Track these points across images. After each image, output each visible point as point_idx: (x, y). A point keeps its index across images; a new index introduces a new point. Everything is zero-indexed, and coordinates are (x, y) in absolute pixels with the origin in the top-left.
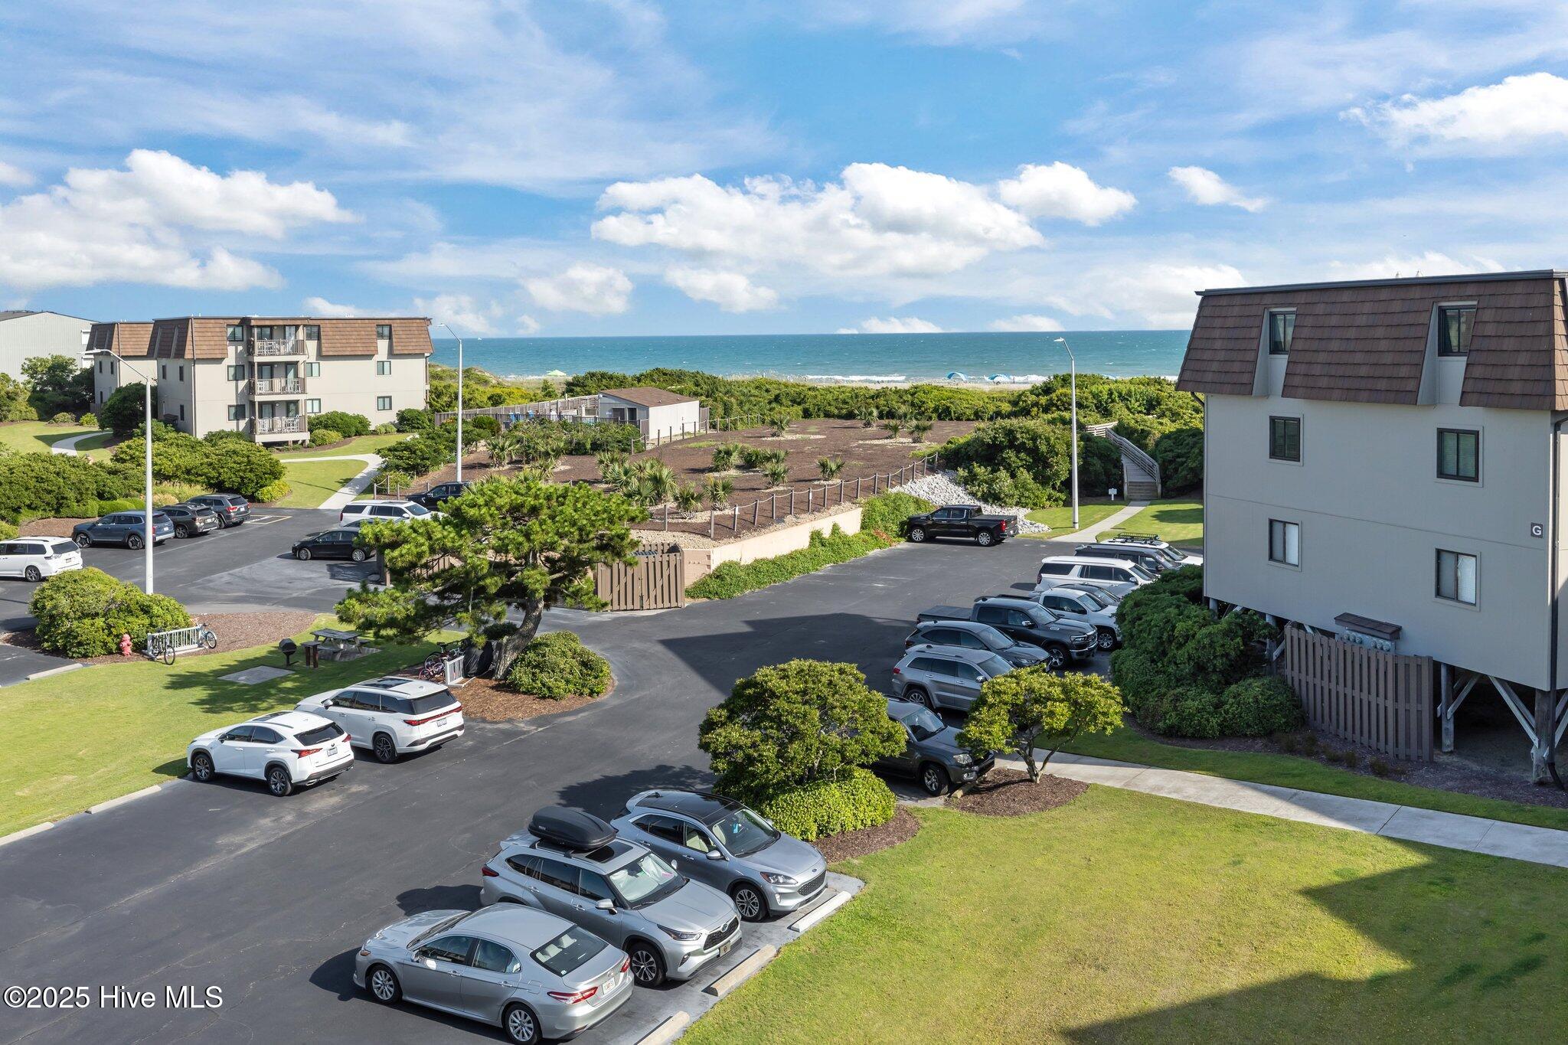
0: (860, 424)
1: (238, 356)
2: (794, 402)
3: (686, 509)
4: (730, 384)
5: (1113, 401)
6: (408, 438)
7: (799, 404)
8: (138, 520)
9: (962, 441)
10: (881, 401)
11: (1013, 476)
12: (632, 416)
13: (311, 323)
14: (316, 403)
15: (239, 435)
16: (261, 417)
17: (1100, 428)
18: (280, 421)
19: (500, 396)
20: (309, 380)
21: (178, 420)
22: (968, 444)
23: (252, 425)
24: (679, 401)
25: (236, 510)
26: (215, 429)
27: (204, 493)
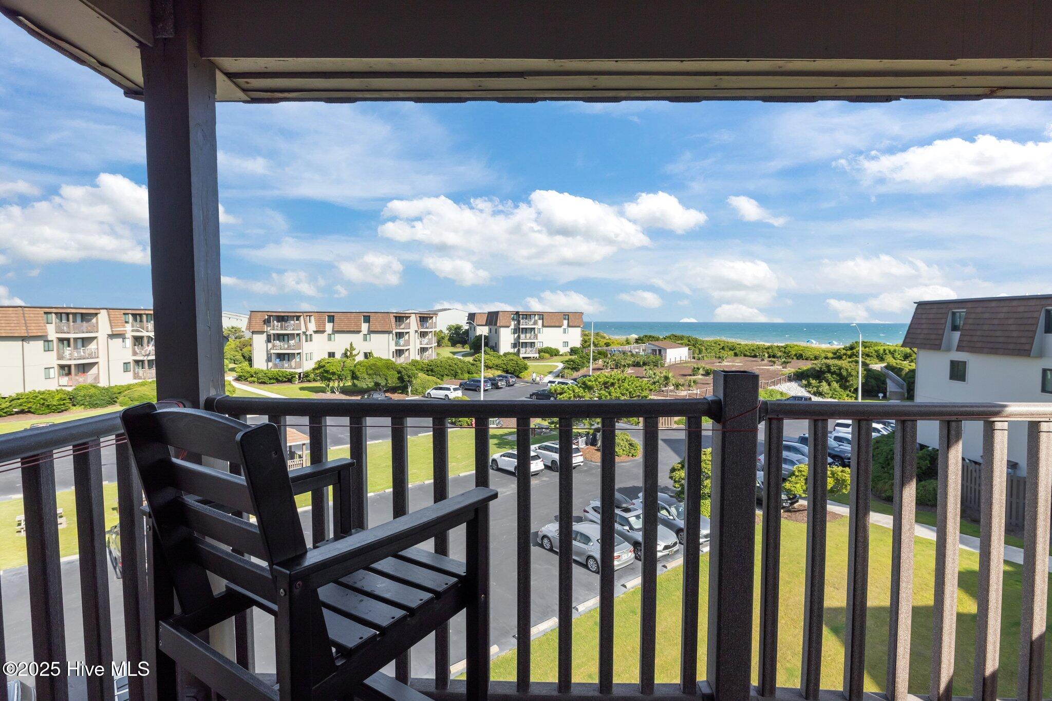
0: (759, 360)
1: (515, 325)
2: (730, 349)
3: (677, 390)
4: (703, 341)
5: (886, 354)
6: (573, 357)
7: (733, 350)
8: (480, 381)
9: (805, 368)
10: (770, 351)
11: (829, 385)
12: (660, 352)
13: (540, 313)
14: (541, 343)
15: (514, 354)
16: (522, 348)
17: (877, 366)
18: (529, 349)
19: (609, 343)
20: (539, 335)
21: (495, 348)
22: (808, 370)
23: (519, 350)
24: (680, 347)
25: (512, 380)
26: (506, 352)
27: (501, 374)
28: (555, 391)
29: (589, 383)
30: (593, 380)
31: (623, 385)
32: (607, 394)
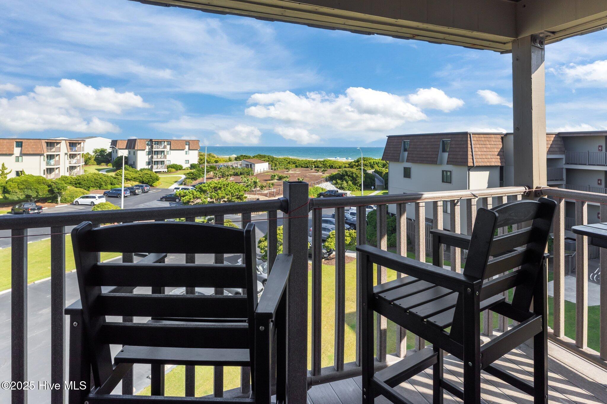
0: (310, 169)
1: (149, 149)
2: (293, 163)
3: (262, 190)
4: (277, 159)
5: (374, 164)
6: (192, 171)
7: (295, 164)
8: (121, 190)
9: (334, 174)
10: (316, 164)
11: (347, 183)
12: (251, 166)
13: (168, 141)
14: (169, 161)
15: (149, 169)
16: (154, 165)
17: (370, 171)
18: (160, 166)
19: (217, 161)
20: (167, 155)
21: (133, 165)
22: (336, 175)
23: (152, 167)
24: (263, 163)
25: (146, 189)
26: (142, 168)
27: (138, 184)
28: (180, 194)
29: (204, 188)
30: (207, 186)
31: (227, 189)
32: (216, 195)
